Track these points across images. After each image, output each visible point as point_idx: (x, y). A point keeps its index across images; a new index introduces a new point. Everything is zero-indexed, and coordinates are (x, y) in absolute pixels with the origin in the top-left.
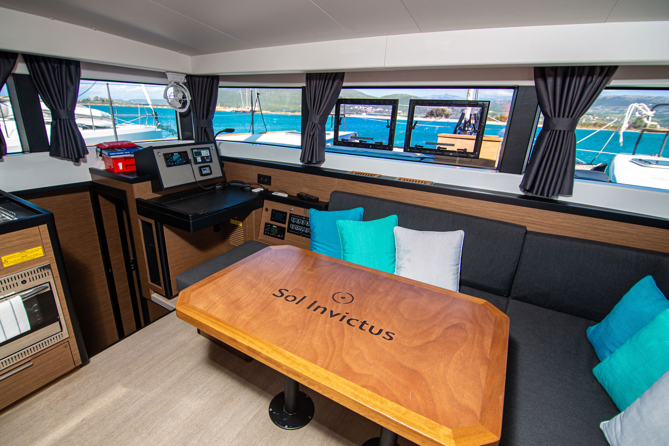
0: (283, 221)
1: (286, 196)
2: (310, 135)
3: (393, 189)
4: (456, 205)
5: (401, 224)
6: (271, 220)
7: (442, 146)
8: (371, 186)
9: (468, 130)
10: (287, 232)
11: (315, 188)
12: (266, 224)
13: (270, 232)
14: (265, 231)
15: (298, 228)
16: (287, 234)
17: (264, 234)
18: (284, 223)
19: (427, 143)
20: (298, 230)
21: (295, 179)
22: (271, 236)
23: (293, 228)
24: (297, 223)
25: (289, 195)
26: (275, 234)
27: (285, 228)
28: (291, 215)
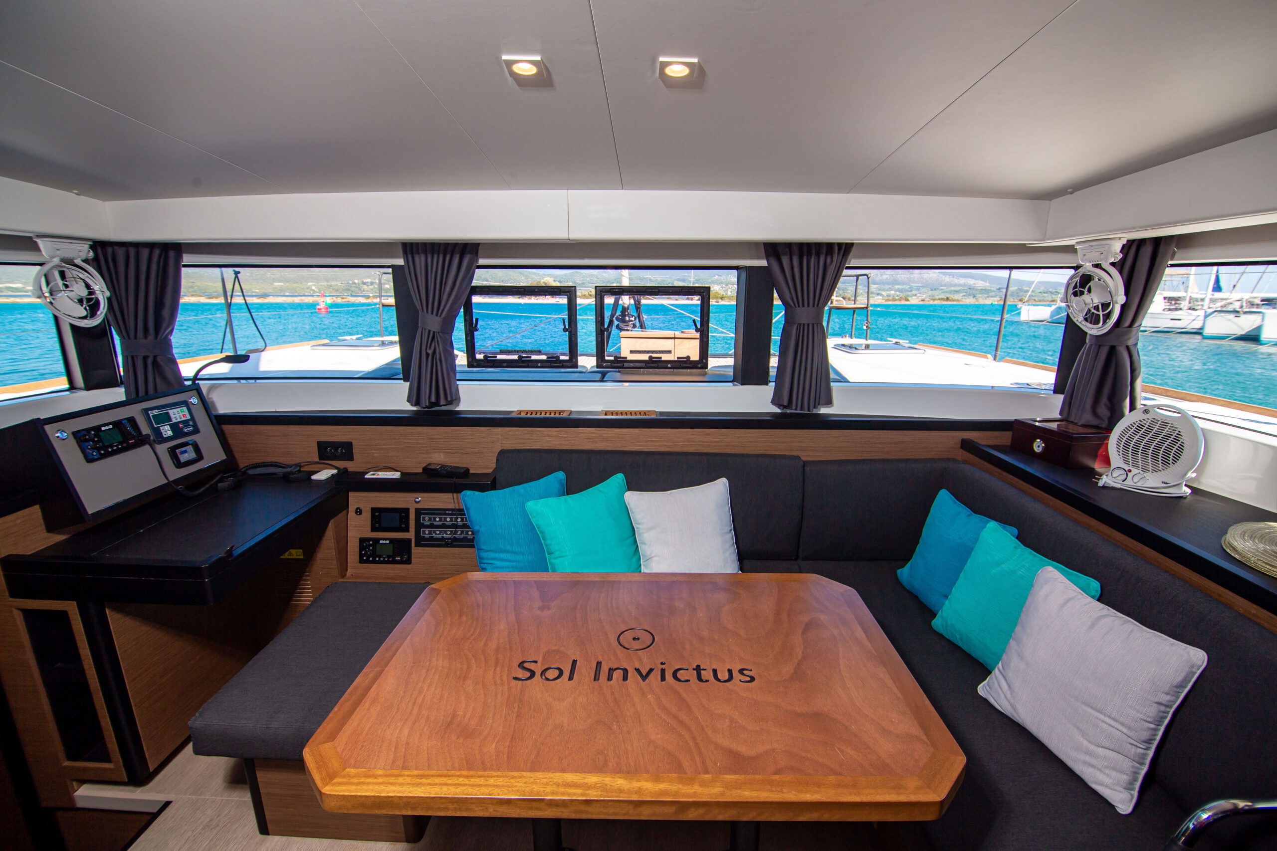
0: (403, 526)
1: (397, 475)
2: (428, 355)
3: (605, 432)
4: (703, 442)
5: (633, 485)
6: (374, 529)
7: (654, 355)
8: (566, 432)
9: (630, 321)
10: (416, 546)
11: (457, 451)
12: (362, 541)
13: (374, 555)
14: (361, 556)
15: (438, 534)
16: (415, 551)
17: (362, 561)
18: (407, 530)
19: (632, 352)
20: (440, 536)
21: (409, 441)
22: (380, 562)
23: (427, 536)
24: (435, 523)
25: (402, 474)
26: (389, 557)
27: (410, 541)
28: (419, 512)
